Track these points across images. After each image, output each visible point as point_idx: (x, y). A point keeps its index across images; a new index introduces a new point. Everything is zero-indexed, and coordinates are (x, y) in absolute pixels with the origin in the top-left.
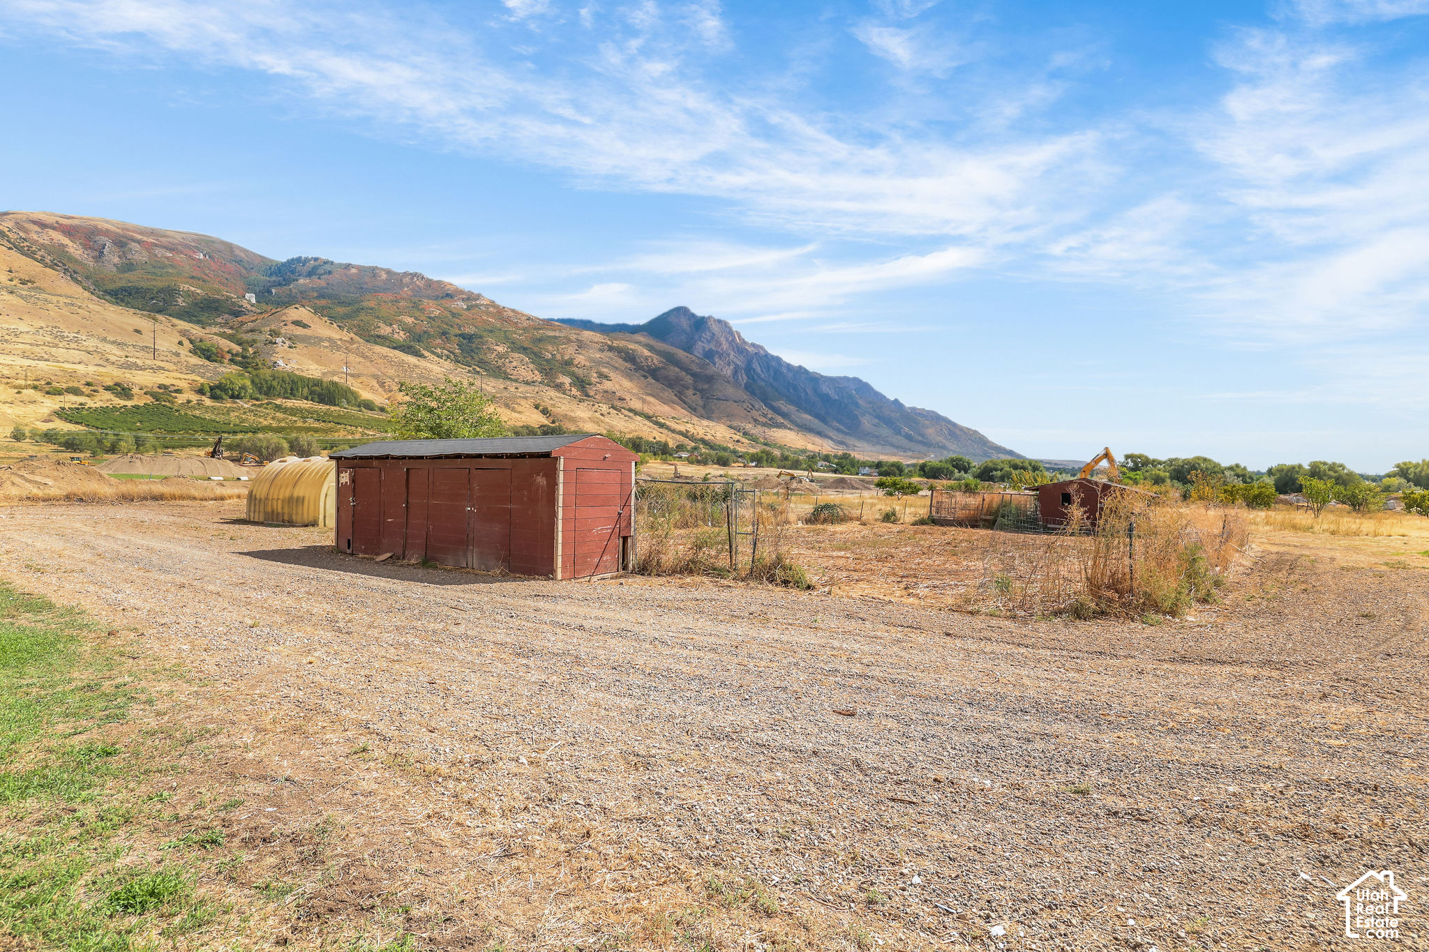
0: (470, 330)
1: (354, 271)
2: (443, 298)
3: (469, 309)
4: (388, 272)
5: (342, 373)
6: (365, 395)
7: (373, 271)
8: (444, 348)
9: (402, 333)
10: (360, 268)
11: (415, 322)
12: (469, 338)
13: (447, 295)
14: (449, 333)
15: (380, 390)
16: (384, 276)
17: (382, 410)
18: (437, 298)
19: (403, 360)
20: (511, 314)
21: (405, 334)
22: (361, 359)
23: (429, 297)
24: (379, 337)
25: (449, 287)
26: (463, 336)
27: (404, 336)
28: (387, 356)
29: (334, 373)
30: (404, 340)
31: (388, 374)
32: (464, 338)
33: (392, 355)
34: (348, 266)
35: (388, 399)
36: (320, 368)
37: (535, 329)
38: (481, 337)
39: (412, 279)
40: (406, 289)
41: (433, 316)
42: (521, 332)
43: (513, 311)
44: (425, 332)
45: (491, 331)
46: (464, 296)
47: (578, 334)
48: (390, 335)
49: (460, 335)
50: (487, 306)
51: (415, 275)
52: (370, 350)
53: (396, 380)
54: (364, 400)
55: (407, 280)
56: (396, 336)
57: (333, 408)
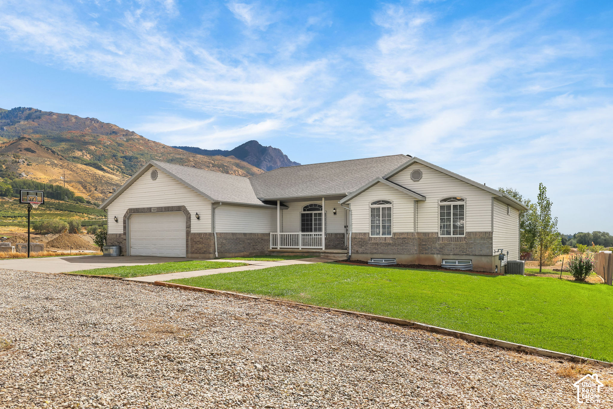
0: (129, 154)
1: (54, 116)
2: (111, 134)
3: (127, 141)
4: (76, 117)
5: (61, 180)
6: (77, 194)
7: (67, 117)
8: (114, 165)
9: (88, 155)
10: (59, 115)
11: (96, 148)
12: (130, 159)
13: (114, 132)
14: (117, 156)
15: (84, 191)
16: (74, 120)
17: (88, 202)
18: (107, 134)
19: (95, 173)
20: (153, 144)
21: (90, 156)
22: (71, 172)
23: (102, 134)
24: (75, 158)
25: (114, 127)
26: (125, 157)
27: (90, 157)
28: (85, 170)
29: (56, 181)
30: (90, 160)
31: (88, 181)
32: (126, 159)
33: (89, 170)
34: (51, 114)
35: (90, 196)
36: (47, 177)
37: (168, 153)
38: (137, 158)
39: (91, 122)
40: (88, 128)
41: (106, 145)
42: (160, 155)
43: (154, 142)
44: (102, 155)
45: (142, 155)
46: (124, 133)
47: (194, 157)
48: (81, 156)
49: (124, 157)
50: (138, 139)
51: (92, 120)
52: (75, 166)
53: (93, 185)
54: (78, 197)
55: (88, 122)
56: (85, 157)
57: (61, 202)
